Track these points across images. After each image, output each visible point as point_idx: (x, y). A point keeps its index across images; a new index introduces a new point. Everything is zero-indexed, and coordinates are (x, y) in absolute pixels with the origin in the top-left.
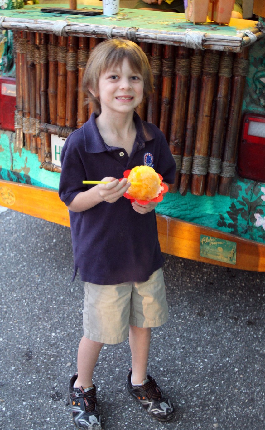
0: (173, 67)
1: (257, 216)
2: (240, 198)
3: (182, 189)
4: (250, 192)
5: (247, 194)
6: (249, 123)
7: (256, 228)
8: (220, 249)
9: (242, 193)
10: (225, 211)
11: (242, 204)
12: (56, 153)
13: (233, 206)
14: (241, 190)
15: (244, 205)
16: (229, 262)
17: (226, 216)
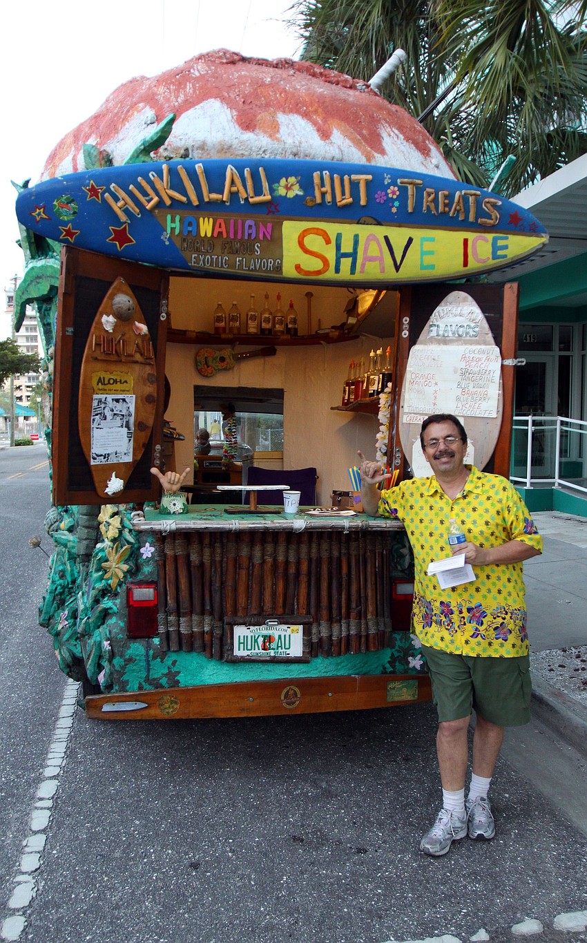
0: (348, 549)
1: (410, 659)
2: (397, 648)
3: (363, 648)
4: (404, 641)
5: (401, 642)
6: (396, 585)
7: (410, 669)
8: (405, 690)
9: (398, 643)
10: (386, 661)
11: (398, 651)
12: (240, 643)
13: (393, 655)
14: (396, 640)
15: (400, 652)
16: (412, 699)
17: (388, 665)
